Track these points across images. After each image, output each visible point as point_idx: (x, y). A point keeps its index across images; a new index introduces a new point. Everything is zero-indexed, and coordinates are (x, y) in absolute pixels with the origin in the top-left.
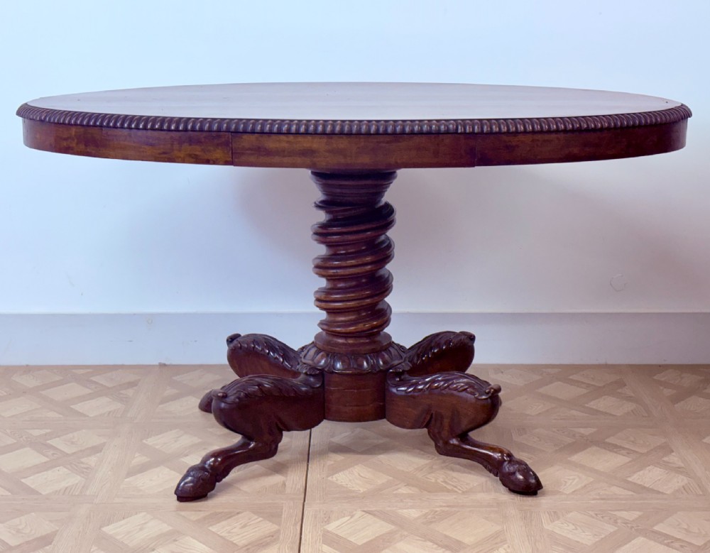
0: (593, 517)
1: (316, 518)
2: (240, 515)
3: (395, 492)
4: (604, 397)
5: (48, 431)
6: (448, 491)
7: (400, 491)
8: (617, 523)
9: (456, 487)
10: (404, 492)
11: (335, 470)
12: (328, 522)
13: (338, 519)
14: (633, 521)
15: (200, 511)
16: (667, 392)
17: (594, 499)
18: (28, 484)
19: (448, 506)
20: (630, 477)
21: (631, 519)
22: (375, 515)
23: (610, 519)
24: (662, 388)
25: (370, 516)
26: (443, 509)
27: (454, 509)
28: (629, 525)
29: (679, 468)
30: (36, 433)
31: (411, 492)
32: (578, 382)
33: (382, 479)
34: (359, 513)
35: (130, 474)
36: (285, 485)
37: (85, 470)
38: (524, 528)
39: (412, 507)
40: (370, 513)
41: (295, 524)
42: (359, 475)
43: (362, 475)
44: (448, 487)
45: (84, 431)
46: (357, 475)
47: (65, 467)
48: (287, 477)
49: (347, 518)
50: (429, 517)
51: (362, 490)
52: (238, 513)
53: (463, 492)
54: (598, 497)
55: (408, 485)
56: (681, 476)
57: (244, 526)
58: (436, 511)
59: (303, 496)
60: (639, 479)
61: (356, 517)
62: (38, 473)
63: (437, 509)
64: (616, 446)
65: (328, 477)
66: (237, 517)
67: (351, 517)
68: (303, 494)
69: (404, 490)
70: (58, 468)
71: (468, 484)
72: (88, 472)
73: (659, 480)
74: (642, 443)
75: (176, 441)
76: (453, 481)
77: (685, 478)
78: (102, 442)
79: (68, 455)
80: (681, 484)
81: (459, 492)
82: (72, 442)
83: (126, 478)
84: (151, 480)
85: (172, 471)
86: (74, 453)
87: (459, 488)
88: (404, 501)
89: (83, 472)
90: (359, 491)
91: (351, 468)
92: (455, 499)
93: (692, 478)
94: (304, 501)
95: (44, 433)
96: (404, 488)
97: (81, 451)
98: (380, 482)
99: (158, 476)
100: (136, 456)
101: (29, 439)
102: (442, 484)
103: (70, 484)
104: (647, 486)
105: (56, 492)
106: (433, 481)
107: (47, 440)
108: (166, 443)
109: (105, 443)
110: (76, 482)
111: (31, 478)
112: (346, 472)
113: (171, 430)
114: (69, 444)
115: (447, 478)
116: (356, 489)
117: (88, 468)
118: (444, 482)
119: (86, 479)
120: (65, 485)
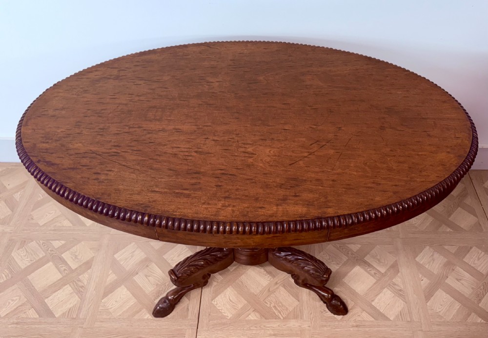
3: (247, 319)
5: (63, 242)
6: (277, 318)
9: (280, 313)
10: (252, 319)
11: (216, 294)
17: (353, 326)
20: (373, 301)
29: (401, 291)
30: (57, 244)
31: (256, 319)
33: (241, 303)
35: (105, 295)
36: (188, 309)
37: (80, 289)
43: (231, 298)
44: (276, 313)
45: (83, 243)
46: (228, 298)
47: (70, 285)
48: (189, 300)
51: (230, 316)
53: (284, 318)
54: (355, 324)
55: (255, 310)
56: (400, 300)
59: (197, 323)
60: (378, 303)
62: (54, 292)
64: (369, 265)
65: (212, 300)
68: (197, 321)
69: (252, 316)
70: (66, 286)
71: (287, 309)
72: (83, 291)
73: (389, 304)
74: (384, 262)
75: (132, 256)
76: (279, 306)
77: (403, 302)
78: (92, 256)
79: (72, 271)
80: (400, 309)
81: (282, 318)
82: (76, 256)
83: (102, 299)
84: (116, 302)
85: (128, 292)
86: (76, 269)
87: (282, 313)
88: (251, 328)
89: (79, 291)
90: (228, 316)
91: (226, 291)
92: (279, 326)
93: (406, 303)
94: (197, 328)
95: (61, 244)
96: (252, 314)
97: (80, 266)
98: (240, 306)
99: (120, 298)
100: (109, 273)
101: (52, 252)
102: (273, 309)
103: (72, 305)
104: (382, 311)
105: (64, 314)
106: (268, 305)
107: (62, 254)
108: (126, 259)
109: (94, 257)
110: (75, 303)
111: (51, 297)
112: (222, 295)
113: (130, 244)
114: (74, 258)
115: (276, 302)
116: (226, 314)
117: (83, 286)
118: (275, 307)
119: (81, 299)
120: (69, 306)
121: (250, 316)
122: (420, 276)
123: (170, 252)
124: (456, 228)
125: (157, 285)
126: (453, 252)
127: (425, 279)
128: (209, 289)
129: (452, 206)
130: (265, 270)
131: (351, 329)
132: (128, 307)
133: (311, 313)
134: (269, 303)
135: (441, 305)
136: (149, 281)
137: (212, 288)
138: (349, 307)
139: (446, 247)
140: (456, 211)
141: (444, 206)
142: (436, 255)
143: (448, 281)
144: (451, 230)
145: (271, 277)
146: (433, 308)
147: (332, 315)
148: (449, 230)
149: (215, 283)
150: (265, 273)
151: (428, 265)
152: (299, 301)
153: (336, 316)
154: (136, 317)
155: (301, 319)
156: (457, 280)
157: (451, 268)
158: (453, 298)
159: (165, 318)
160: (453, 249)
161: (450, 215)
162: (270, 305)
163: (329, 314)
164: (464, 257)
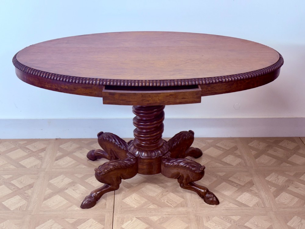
0: (222, 219)
1: (118, 221)
2: (89, 220)
3: (148, 208)
4: (229, 156)
5: (11, 176)
6: (169, 207)
7: (150, 207)
8: (231, 222)
9: (172, 205)
10: (152, 207)
11: (125, 197)
12: (123, 224)
13: (126, 222)
14: (237, 221)
15: (73, 218)
16: (254, 152)
17: (223, 210)
18: (5, 205)
19: (168, 215)
20: (237, 198)
21: (237, 220)
22: (140, 220)
23: (229, 220)
24: (251, 150)
25: (139, 220)
26: (167, 216)
27: (170, 216)
28: (236, 223)
29: (256, 193)
30: (6, 177)
31: (154, 207)
32: (219, 147)
33: (143, 201)
34: (135, 219)
35: (45, 199)
36: (106, 205)
37: (27, 197)
38: (196, 225)
39: (155, 215)
40: (139, 219)
41: (110, 225)
42: (134, 198)
43: (136, 199)
44: (169, 205)
45: (25, 176)
46: (134, 199)
47: (19, 196)
48: (106, 200)
49: (130, 221)
50: (161, 220)
51: (136, 207)
52: (88, 220)
53: (174, 207)
54: (225, 209)
55: (153, 204)
56: (256, 197)
57: (91, 226)
58: (164, 217)
59: (113, 210)
60: (240, 199)
61: (133, 221)
62: (8, 199)
63: (164, 216)
64: (232, 182)
65: (123, 200)
66: (88, 221)
67: (132, 221)
68: (113, 209)
69: (152, 206)
70: (17, 196)
71: (176, 203)
72: (28, 198)
73: (248, 199)
74: (242, 180)
75: (62, 181)
76: (170, 202)
77: (258, 198)
78: (33, 182)
79: (20, 189)
80: (256, 202)
81: (173, 207)
82: (21, 182)
83: (43, 201)
84: (53, 202)
85: (62, 198)
86: (22, 188)
87: (173, 205)
88: (152, 212)
89: (26, 198)
90: (135, 207)
91: (132, 195)
92: (171, 210)
93: (260, 199)
94: (114, 213)
95: (10, 177)
96: (152, 205)
97: (25, 187)
98: (143, 202)
99: (56, 200)
100: (47, 189)
101: (4, 181)
102: (166, 203)
103: (22, 205)
104: (243, 203)
105: (16, 209)
106: (163, 201)
107: (11, 181)
108: (58, 183)
109: (34, 182)
110: (24, 203)
111: (6, 201)
112: (130, 197)
113: (60, 175)
114: (20, 183)
115: (168, 200)
116: (133, 206)
117: (28, 196)
118: (167, 202)
119: (28, 202)
120: (19, 205)
121: (150, 206)
122: (269, 186)
123: (89, 178)
124: (294, 164)
125: (82, 194)
126: (292, 175)
127: (273, 188)
128: (120, 195)
129: (290, 154)
130: (159, 185)
131: (223, 211)
132: (62, 205)
133: (193, 204)
134: (163, 200)
135: (285, 199)
136: (76, 192)
137: (122, 194)
138: (220, 201)
139: (287, 173)
140: (293, 156)
141: (284, 154)
142: (280, 177)
143: (289, 188)
144: (290, 165)
145: (163, 188)
146: (280, 201)
147: (209, 205)
148: (288, 165)
149: (123, 192)
150: (159, 186)
151: (274, 181)
152: (184, 199)
153: (211, 205)
154: (69, 209)
155: (187, 207)
156: (296, 188)
157: (291, 182)
158: (293, 196)
159: (90, 209)
160: (292, 174)
161: (288, 158)
162: (164, 201)
163: (206, 204)
164: (300, 177)
